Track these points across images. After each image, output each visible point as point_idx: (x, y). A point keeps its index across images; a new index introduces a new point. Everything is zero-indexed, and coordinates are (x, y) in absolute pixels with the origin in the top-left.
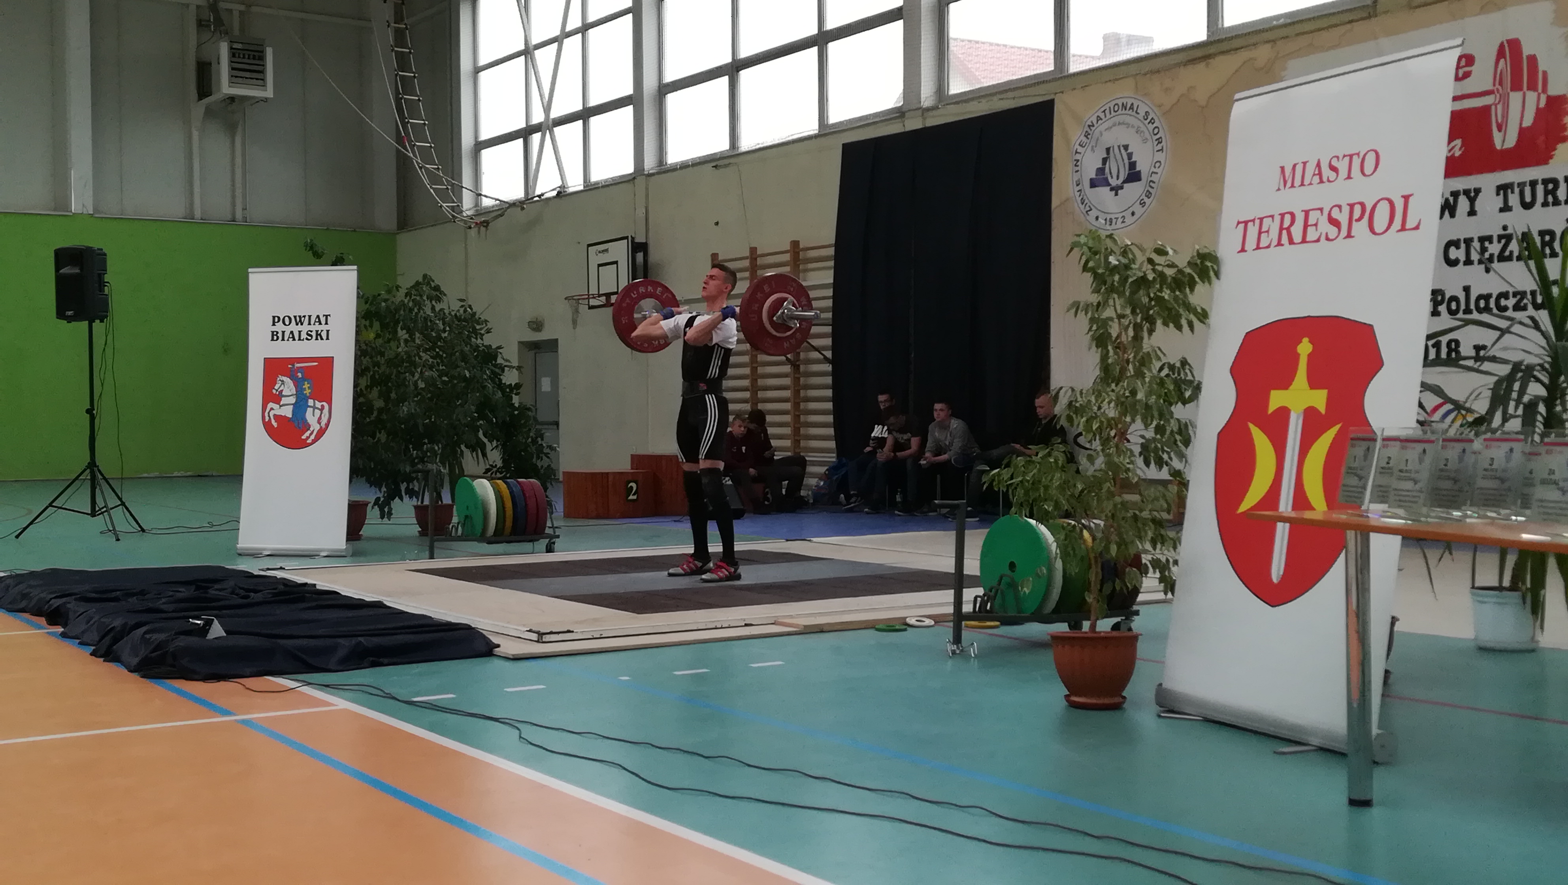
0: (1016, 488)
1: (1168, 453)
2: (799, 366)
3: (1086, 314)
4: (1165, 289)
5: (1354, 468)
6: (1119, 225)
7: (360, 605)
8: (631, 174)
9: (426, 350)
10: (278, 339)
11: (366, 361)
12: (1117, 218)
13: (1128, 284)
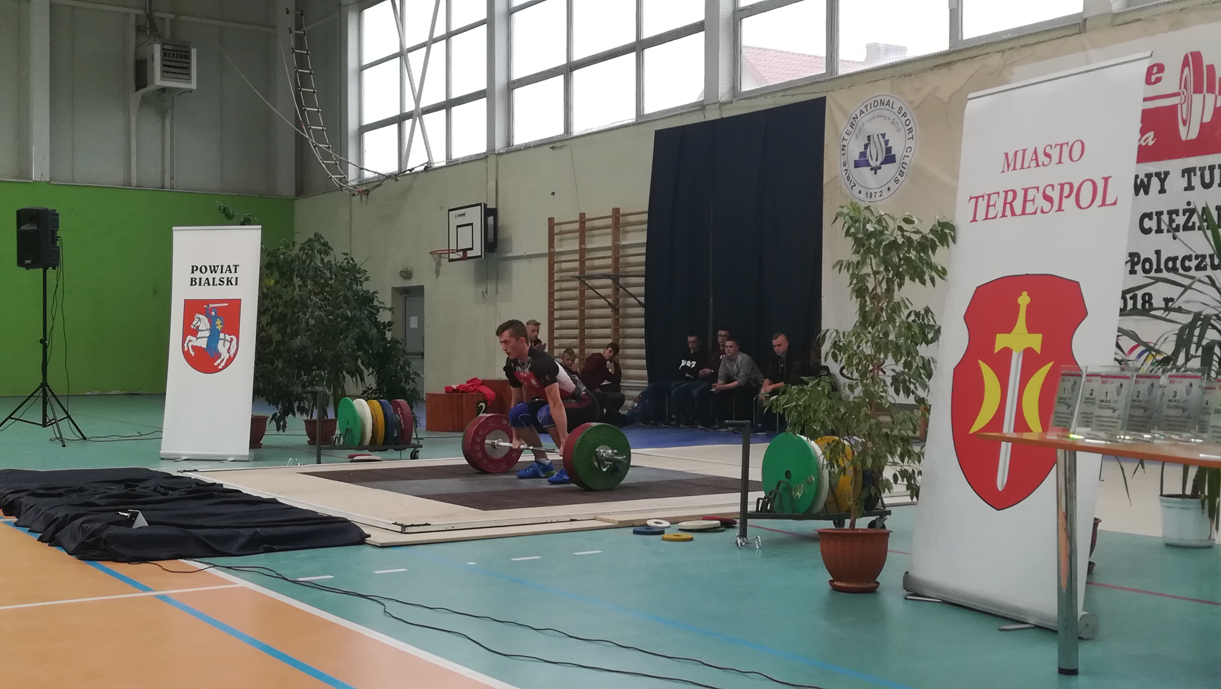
0: (791, 411)
1: (914, 384)
2: (618, 309)
3: (848, 270)
4: (912, 251)
5: (1064, 399)
6: (878, 198)
7: (258, 501)
8: (485, 153)
9: (316, 294)
10: (196, 284)
11: (267, 302)
12: (876, 193)
13: (882, 247)
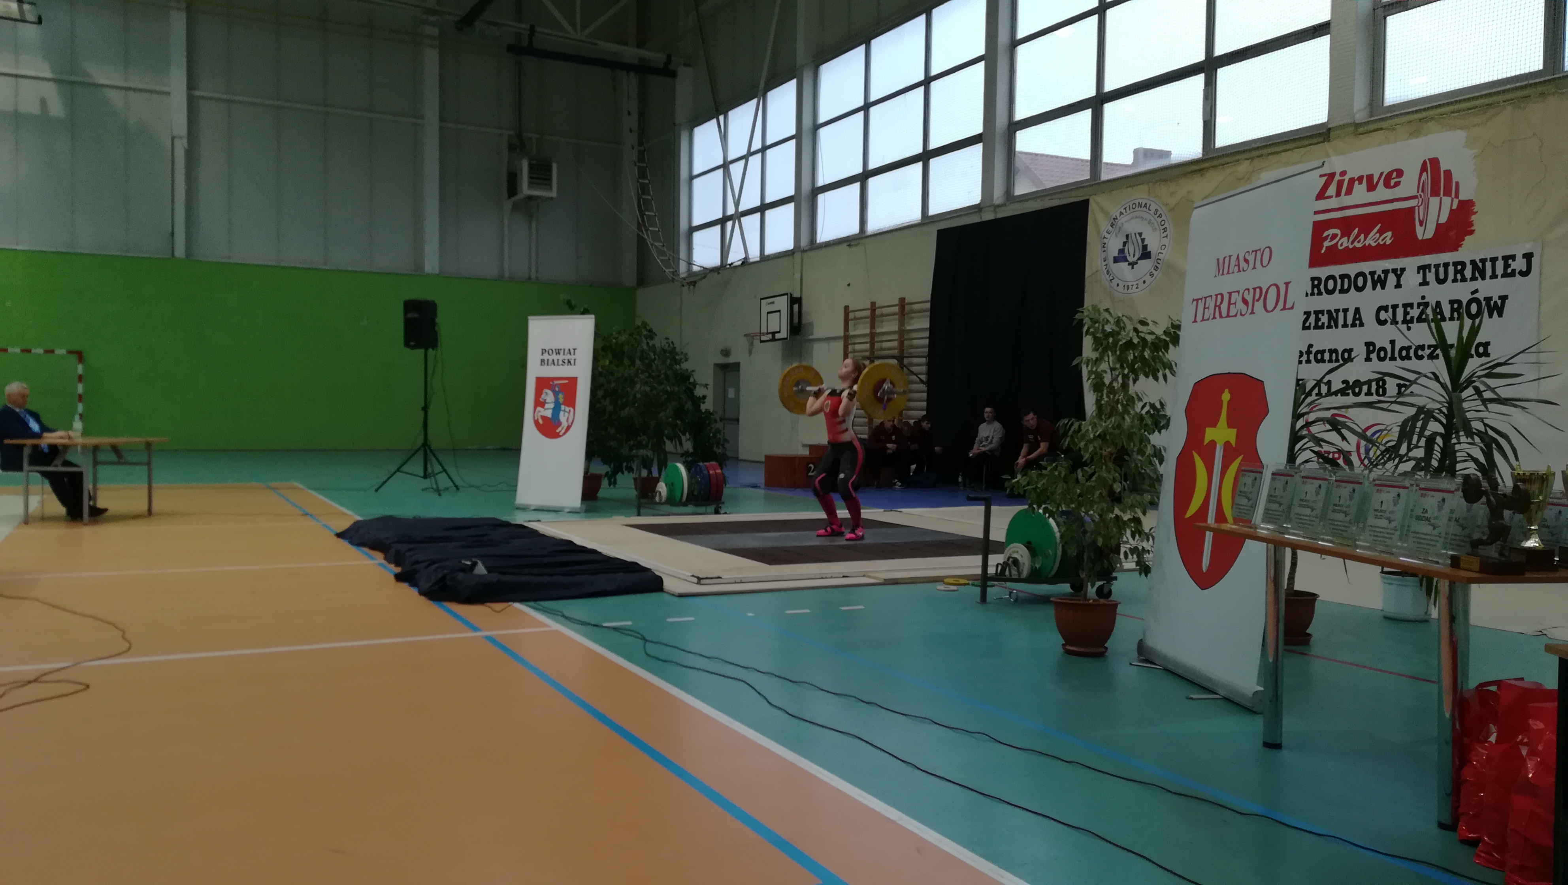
3: (1087, 367)
6: (1134, 290)
7: (582, 550)
8: (792, 250)
9: (643, 372)
10: (544, 364)
11: (602, 380)
12: (1133, 285)
13: (1119, 345)
